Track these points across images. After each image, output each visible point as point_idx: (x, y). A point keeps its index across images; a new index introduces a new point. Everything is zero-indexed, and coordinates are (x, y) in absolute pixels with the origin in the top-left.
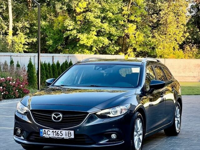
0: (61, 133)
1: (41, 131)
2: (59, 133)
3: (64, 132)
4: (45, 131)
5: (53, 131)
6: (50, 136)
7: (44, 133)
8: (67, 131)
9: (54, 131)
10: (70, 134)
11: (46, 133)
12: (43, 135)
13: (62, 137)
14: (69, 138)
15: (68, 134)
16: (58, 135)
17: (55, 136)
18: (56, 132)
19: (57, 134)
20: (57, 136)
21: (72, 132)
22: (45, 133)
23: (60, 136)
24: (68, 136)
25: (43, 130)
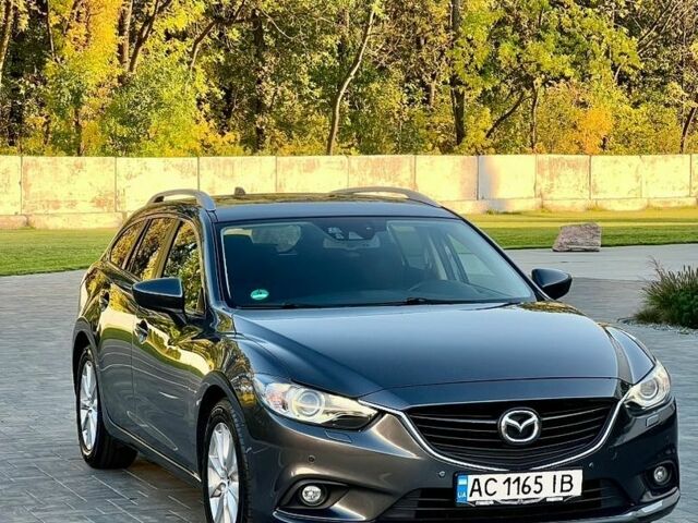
0: (536, 483)
1: (461, 482)
2: (530, 482)
3: (547, 477)
4: (477, 480)
5: (508, 480)
6: (497, 498)
7: (473, 490)
8: (559, 474)
9: (513, 476)
10: (570, 482)
11: (479, 490)
12: (470, 499)
13: (541, 496)
14: (565, 498)
15: (563, 482)
16: (526, 489)
17: (514, 495)
18: (518, 480)
19: (524, 486)
20: (522, 496)
21: (577, 476)
22: (476, 487)
23: (532, 495)
24: (562, 491)
25: (471, 478)
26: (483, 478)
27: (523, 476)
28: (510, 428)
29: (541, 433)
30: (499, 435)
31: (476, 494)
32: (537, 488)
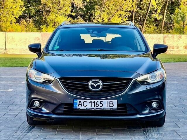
0: (101, 103)
1: (75, 102)
2: (99, 103)
3: (104, 102)
4: (80, 101)
5: (91, 102)
6: (87, 107)
7: (79, 104)
8: (109, 101)
9: (93, 101)
10: (113, 104)
11: (81, 105)
12: (78, 107)
13: (103, 108)
14: (111, 109)
15: (110, 104)
16: (97, 105)
17: (93, 107)
18: (94, 102)
19: (96, 104)
20: (96, 107)
21: (115, 102)
22: (80, 104)
23: (99, 107)
24: (110, 107)
25: (78, 100)
26: (82, 101)
27: (96, 101)
28: (92, 86)
29: (103, 88)
30: (88, 88)
31: (80, 106)
32: (101, 105)
